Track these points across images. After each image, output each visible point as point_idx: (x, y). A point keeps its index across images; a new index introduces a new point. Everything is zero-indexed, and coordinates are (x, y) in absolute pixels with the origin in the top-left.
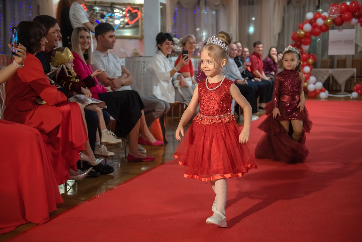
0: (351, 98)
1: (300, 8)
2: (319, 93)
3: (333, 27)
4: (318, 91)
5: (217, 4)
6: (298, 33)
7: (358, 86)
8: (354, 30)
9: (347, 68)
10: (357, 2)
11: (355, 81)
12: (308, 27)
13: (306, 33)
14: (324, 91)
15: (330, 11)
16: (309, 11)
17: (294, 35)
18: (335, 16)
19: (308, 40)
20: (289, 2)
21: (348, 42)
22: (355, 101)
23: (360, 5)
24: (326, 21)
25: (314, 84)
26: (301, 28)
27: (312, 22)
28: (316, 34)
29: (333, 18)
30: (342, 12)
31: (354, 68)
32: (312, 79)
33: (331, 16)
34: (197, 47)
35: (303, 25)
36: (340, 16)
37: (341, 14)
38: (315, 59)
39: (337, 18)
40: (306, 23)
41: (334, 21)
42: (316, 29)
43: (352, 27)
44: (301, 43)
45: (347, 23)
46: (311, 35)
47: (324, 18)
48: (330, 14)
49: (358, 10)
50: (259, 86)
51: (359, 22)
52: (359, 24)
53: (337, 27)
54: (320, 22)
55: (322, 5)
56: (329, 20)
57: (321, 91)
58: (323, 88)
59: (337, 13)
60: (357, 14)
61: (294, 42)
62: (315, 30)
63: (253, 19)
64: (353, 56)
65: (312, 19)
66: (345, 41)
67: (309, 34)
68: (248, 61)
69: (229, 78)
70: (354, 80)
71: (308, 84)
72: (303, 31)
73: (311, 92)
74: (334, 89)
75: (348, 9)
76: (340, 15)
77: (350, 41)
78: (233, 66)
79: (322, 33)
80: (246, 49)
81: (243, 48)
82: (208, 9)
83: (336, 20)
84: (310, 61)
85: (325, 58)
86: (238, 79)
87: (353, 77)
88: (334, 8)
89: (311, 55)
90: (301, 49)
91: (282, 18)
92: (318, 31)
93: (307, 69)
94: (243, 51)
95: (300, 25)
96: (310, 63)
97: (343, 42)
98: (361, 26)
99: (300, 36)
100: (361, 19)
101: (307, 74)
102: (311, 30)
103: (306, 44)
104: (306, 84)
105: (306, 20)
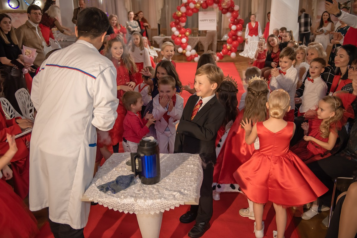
2: (194, 58)
6: (177, 13)
12: (183, 9)
13: (182, 13)
14: (197, 56)
17: (174, 14)
18: (202, 1)
21: (211, 21)
24: (196, 5)
25: (190, 51)
26: (179, 10)
27: (186, 5)
28: (190, 15)
32: (189, 47)
33: (199, 2)
36: (205, 2)
38: (190, 32)
39: (203, 3)
40: (183, 6)
41: (201, 5)
42: (190, 11)
44: (180, 21)
45: (211, 7)
46: (186, 15)
51: (218, 6)
52: (218, 8)
53: (204, 10)
54: (192, 5)
56: (198, 5)
57: (195, 56)
58: (196, 53)
60: (216, 0)
61: (174, 20)
62: (189, 11)
65: (186, 3)
67: (184, 15)
71: (186, 51)
72: (180, 13)
73: (188, 57)
74: (201, 49)
77: (213, 20)
84: (187, 33)
85: (195, 28)
89: (187, 29)
90: (180, 25)
92: (191, 12)
93: (184, 40)
95: (178, 7)
96: (187, 35)
97: (209, 21)
98: (220, 9)
99: (178, 15)
100: (219, 4)
101: (185, 44)
102: (186, 11)
103: (183, 22)
104: (184, 51)
105: (182, 3)
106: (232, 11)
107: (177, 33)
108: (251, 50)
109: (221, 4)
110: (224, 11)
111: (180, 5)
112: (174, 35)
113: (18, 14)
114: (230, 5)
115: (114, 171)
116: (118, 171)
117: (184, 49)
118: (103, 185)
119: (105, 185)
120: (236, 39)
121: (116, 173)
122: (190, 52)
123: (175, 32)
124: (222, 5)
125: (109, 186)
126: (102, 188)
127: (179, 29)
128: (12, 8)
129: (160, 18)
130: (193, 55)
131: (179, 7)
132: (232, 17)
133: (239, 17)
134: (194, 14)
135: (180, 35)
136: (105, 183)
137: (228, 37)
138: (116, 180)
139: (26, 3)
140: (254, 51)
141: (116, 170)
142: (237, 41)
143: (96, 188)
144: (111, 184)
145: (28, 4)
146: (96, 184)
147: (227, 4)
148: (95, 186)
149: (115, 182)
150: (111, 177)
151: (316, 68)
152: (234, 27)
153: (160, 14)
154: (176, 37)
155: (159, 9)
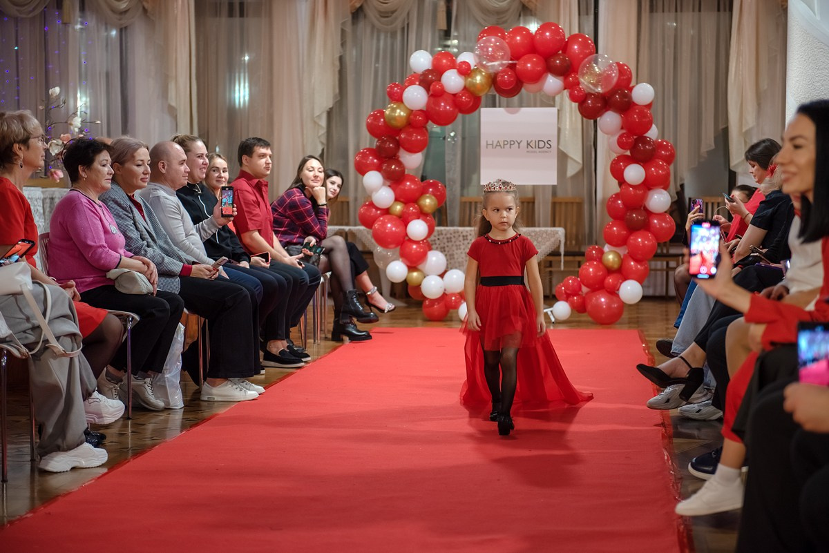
0: (553, 320)
1: (393, 34)
2: (456, 307)
3: (494, 97)
4: (453, 298)
5: (123, 6)
6: (387, 112)
7: (570, 281)
8: (554, 110)
9: (539, 226)
10: (557, 26)
11: (562, 268)
12: (416, 96)
13: (411, 112)
15: (481, 48)
16: (418, 48)
17: (375, 117)
18: (496, 65)
19: (419, 137)
20: (357, 14)
21: (537, 146)
22: (561, 328)
23: (567, 36)
24: (469, 79)
25: (442, 276)
26: (397, 98)
27: (430, 80)
28: (444, 120)
29: (491, 71)
30: (516, 56)
31: (560, 226)
32: (435, 259)
33: (484, 66)
34: (55, 151)
35: (403, 90)
36: (512, 67)
37: (511, 60)
38: (441, 198)
39: (502, 71)
40: (412, 83)
41: (493, 80)
42: (443, 104)
43: (549, 101)
44: (399, 145)
45: (533, 87)
46: (427, 122)
47: (465, 71)
48: (479, 56)
49: (560, 52)
50: (266, 283)
51: (565, 89)
52: (566, 93)
53: (504, 100)
54: (452, 81)
55: (457, 28)
56: (478, 79)
59: (503, 58)
60: (558, 62)
61: (375, 143)
62: (439, 106)
63: (247, 58)
64: (554, 187)
65: (428, 70)
66: (528, 144)
67: (420, 118)
68: (227, 199)
69: (163, 258)
70: (561, 261)
71: (424, 276)
72: (401, 110)
73: (433, 302)
75: (532, 46)
76: (510, 62)
77: (542, 144)
78: (179, 217)
79: (460, 116)
80: (221, 162)
81: (211, 158)
82: (92, 22)
83: (499, 79)
84: (428, 202)
85: (473, 194)
86: (194, 263)
87: (555, 253)
88: (493, 40)
89: (431, 185)
90: (400, 164)
91: (337, 63)
92: (448, 108)
93: (418, 228)
94: (213, 168)
95: (392, 88)
96: (427, 210)
97: (524, 145)
98: (573, 98)
99: (394, 123)
100: (571, 79)
101: (417, 242)
102: (428, 104)
103: (412, 149)
104: (415, 274)
106: (625, 106)
107: (384, 195)
109: (575, 77)
110: (591, 107)
112: (372, 205)
114: (615, 80)
117: (412, 268)
120: (646, 226)
122: (439, 278)
123: (377, 190)
124: (582, 80)
127: (395, 179)
130: (453, 294)
131: (397, 86)
132: (624, 131)
134: (465, 117)
135: (398, 208)
137: (612, 220)
142: (645, 233)
147: (603, 79)
152: (634, 173)
153: (323, 131)
154: (382, 215)
155: (317, 113)
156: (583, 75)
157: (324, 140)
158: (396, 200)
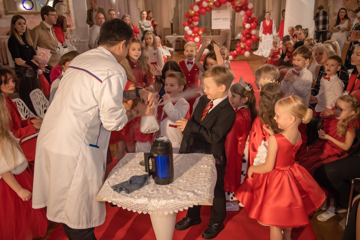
6: (190, 12)
12: (196, 8)
13: (195, 12)
17: (187, 13)
19: (198, 18)
24: (209, 4)
26: (192, 9)
27: (199, 4)
28: (203, 14)
29: (214, 1)
35: (193, 6)
36: (219, 0)
38: (203, 31)
39: (216, 1)
40: (196, 5)
41: (214, 3)
42: (203, 10)
44: (193, 20)
45: (224, 5)
47: (208, 2)
52: (231, 6)
53: (217, 8)
54: (205, 4)
56: (212, 4)
61: (187, 19)
62: (202, 10)
65: (199, 2)
66: (223, 19)
67: (197, 13)
72: (193, 11)
77: (226, 19)
83: (215, 4)
84: (200, 32)
89: (201, 28)
90: (193, 24)
92: (204, 11)
93: (197, 39)
95: (191, 6)
96: (200, 34)
97: (222, 19)
98: (233, 7)
99: (191, 14)
100: (233, 3)
101: (198, 43)
102: (199, 10)
103: (196, 21)
105: (195, 2)
106: (246, 9)
107: (190, 32)
108: (265, 49)
109: (234, 2)
110: (237, 9)
111: (193, 4)
112: (187, 34)
113: (32, 16)
114: (244, 3)
115: (128, 171)
116: (131, 171)
118: (117, 185)
119: (118, 185)
120: (250, 38)
121: (130, 173)
123: (188, 31)
124: (236, 3)
125: (123, 186)
126: (116, 188)
127: (192, 28)
128: (27, 9)
129: (172, 18)
132: (246, 16)
133: (253, 15)
134: (208, 13)
135: (193, 35)
136: (118, 183)
137: (242, 36)
138: (129, 180)
139: (40, 4)
140: (268, 50)
141: (129, 171)
142: (251, 40)
143: (110, 188)
144: (125, 184)
145: (41, 5)
146: (110, 184)
147: (241, 2)
148: (109, 186)
149: (129, 182)
150: (125, 177)
151: (332, 65)
152: (248, 26)
153: (173, 13)
154: (189, 37)
155: (172, 8)
156: (236, 2)
157: (173, 15)
158: (193, 33)
